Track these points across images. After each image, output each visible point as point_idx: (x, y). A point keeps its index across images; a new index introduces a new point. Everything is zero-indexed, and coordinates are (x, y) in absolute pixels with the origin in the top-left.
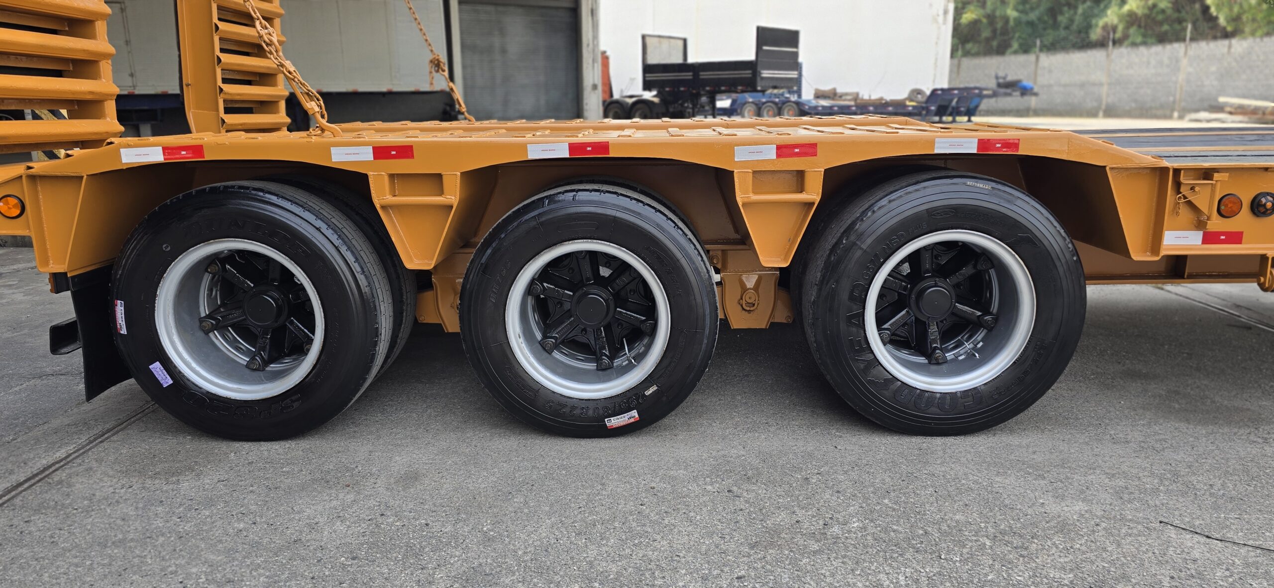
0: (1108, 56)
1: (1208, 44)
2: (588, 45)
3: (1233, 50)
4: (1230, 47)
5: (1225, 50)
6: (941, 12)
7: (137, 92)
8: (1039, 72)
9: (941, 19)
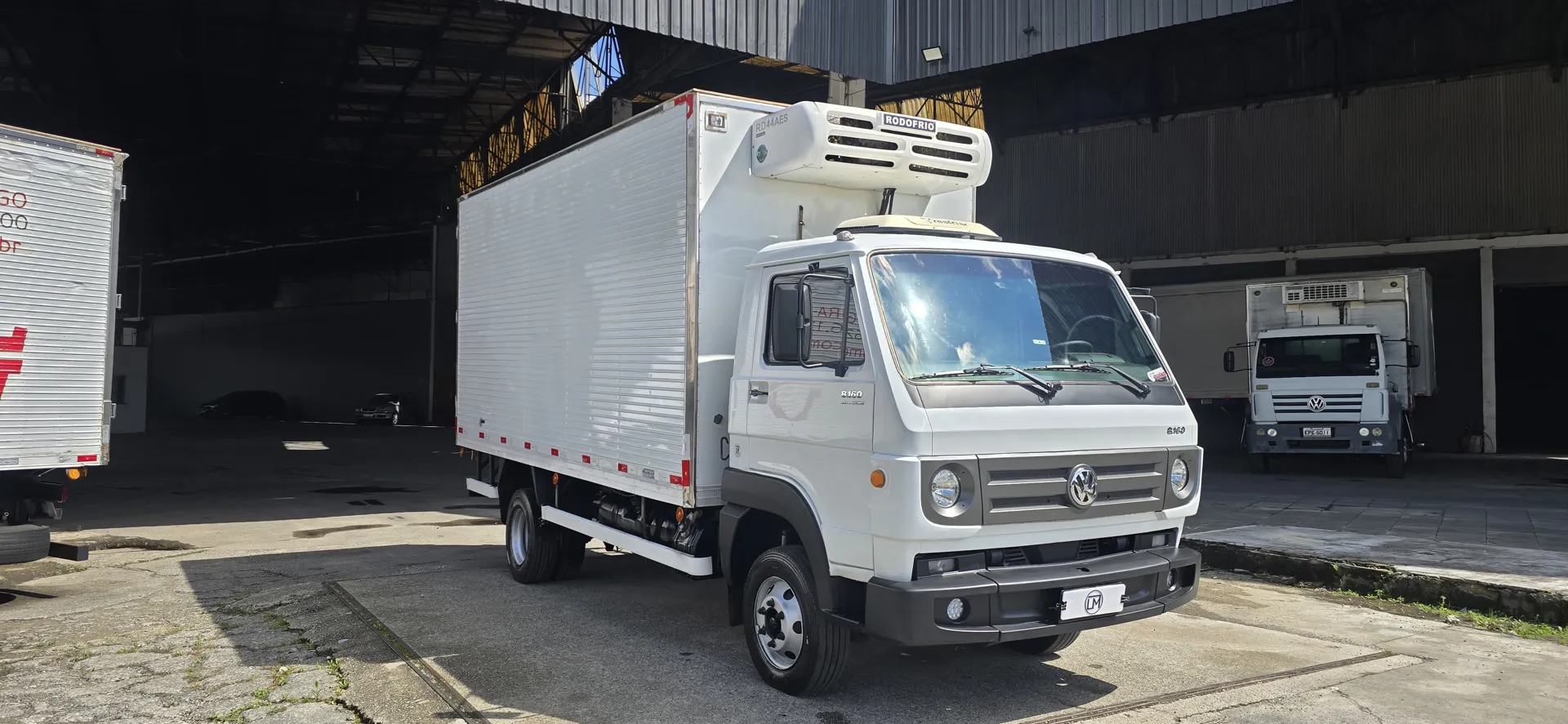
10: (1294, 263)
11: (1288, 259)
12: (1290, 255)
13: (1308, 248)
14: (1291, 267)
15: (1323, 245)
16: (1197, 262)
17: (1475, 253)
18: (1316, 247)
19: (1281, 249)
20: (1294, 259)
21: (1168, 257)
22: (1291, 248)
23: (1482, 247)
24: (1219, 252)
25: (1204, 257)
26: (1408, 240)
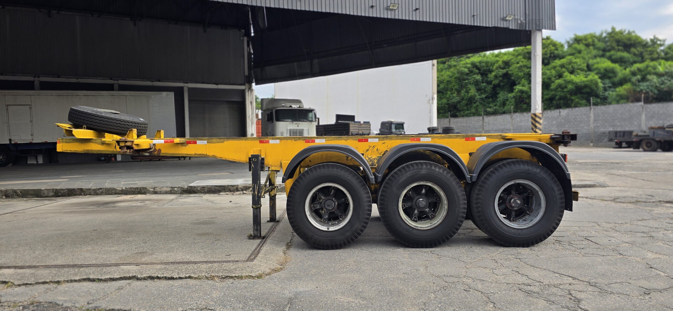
0: (511, 117)
1: (551, 111)
2: (249, 117)
3: (561, 114)
4: (560, 112)
5: (558, 114)
6: (431, 99)
7: (33, 142)
8: (485, 124)
9: (431, 101)
10: (118, 85)
11: (115, 83)
12: (116, 82)
13: (122, 80)
14: (116, 87)
15: (128, 79)
16: (74, 80)
17: (182, 88)
18: (126, 80)
19: (111, 79)
20: (117, 83)
21: (59, 77)
22: (115, 79)
23: (184, 86)
24: (83, 77)
25: (77, 79)
26: (160, 81)
